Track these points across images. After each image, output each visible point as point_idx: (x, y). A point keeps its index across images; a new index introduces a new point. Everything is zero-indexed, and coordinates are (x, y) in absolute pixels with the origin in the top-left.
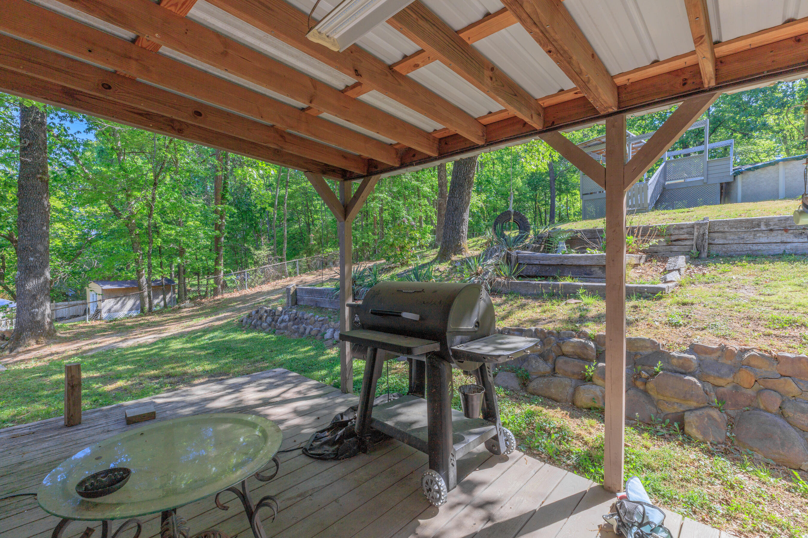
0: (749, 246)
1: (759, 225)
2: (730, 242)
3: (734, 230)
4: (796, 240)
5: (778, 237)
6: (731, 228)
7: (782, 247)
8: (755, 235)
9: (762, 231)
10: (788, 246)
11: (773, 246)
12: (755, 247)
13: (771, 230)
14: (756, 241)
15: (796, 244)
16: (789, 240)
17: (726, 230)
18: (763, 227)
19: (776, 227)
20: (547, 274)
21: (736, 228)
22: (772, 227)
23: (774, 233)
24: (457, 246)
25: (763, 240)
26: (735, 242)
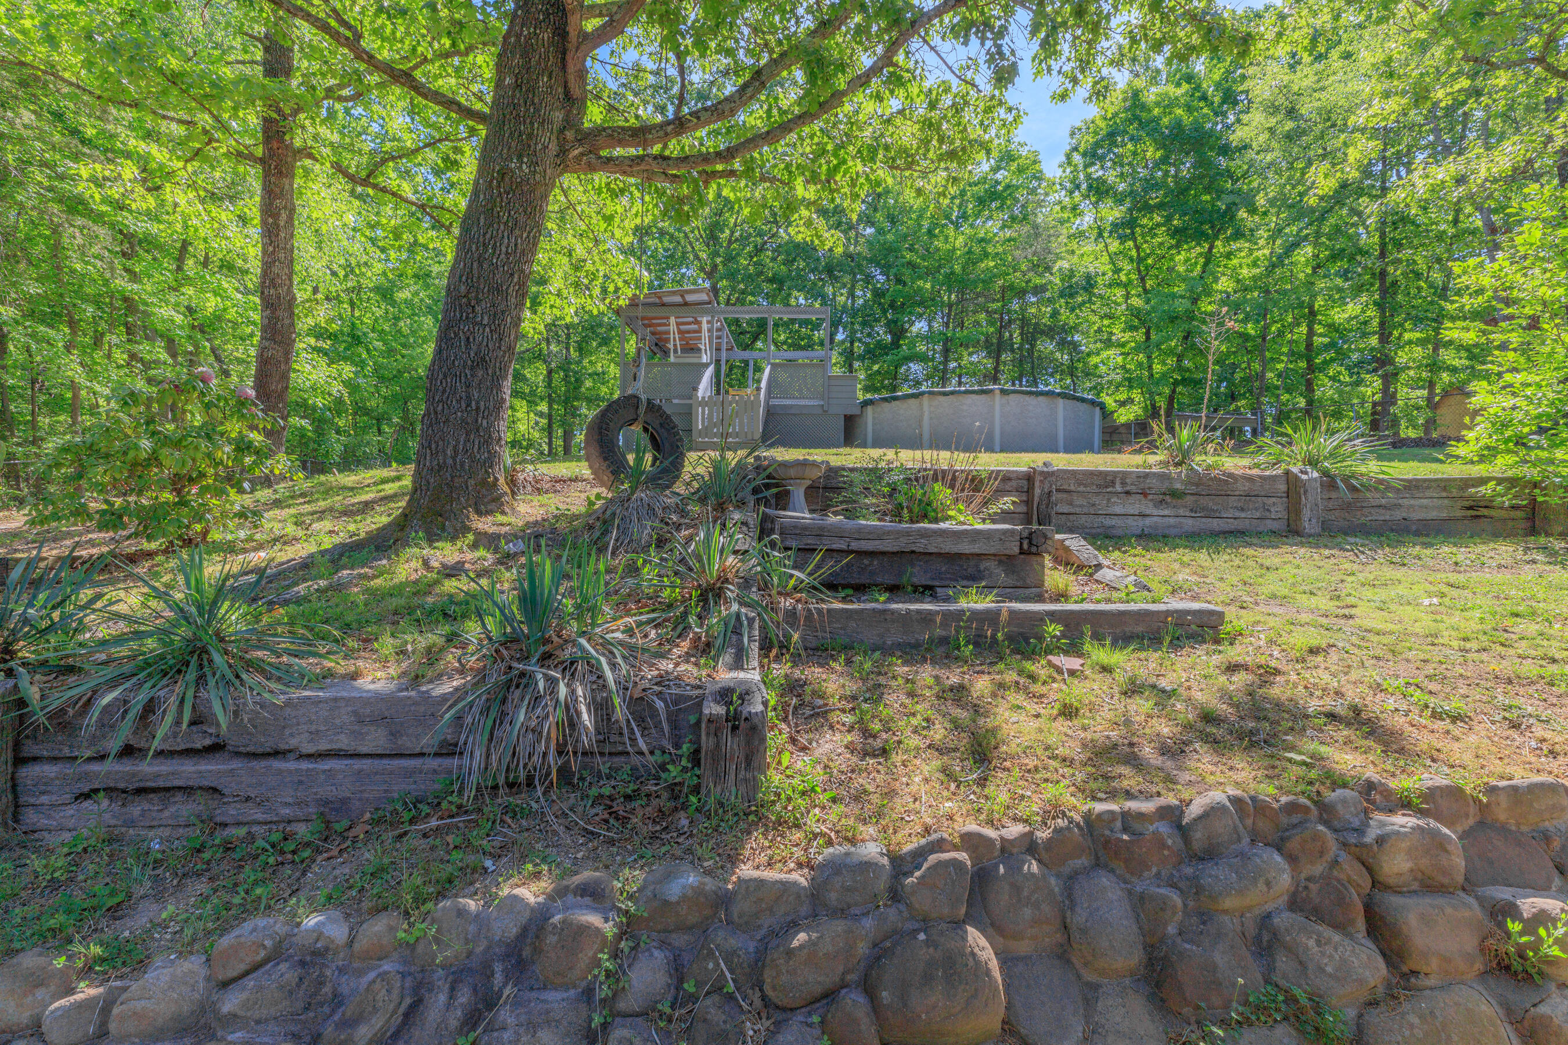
0: (1101, 519)
1: (1113, 483)
2: (1078, 510)
3: (1081, 489)
4: (1155, 512)
5: (1135, 505)
6: (1079, 485)
7: (1141, 522)
8: (1109, 500)
9: (1116, 493)
10: (1148, 521)
11: (1130, 521)
12: (1108, 522)
13: (1128, 493)
14: (1110, 511)
15: (1155, 519)
16: (1148, 512)
17: (1072, 488)
18: (1118, 488)
19: (1133, 489)
20: (864, 580)
21: (1085, 486)
22: (1128, 488)
23: (1132, 499)
24: (484, 482)
25: (1118, 510)
26: (1085, 510)
